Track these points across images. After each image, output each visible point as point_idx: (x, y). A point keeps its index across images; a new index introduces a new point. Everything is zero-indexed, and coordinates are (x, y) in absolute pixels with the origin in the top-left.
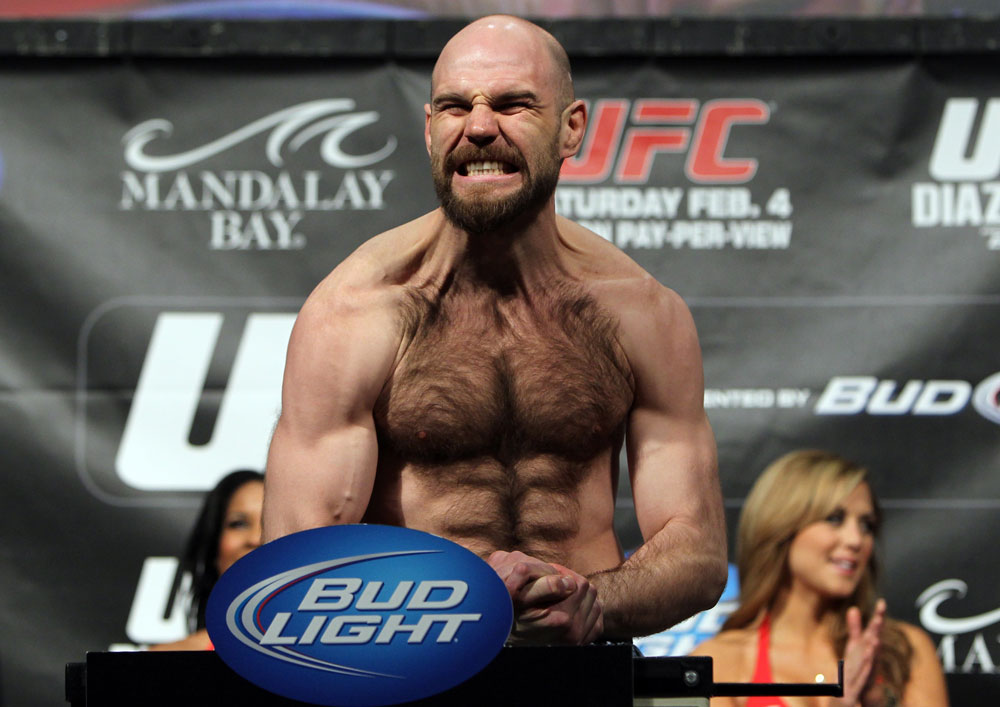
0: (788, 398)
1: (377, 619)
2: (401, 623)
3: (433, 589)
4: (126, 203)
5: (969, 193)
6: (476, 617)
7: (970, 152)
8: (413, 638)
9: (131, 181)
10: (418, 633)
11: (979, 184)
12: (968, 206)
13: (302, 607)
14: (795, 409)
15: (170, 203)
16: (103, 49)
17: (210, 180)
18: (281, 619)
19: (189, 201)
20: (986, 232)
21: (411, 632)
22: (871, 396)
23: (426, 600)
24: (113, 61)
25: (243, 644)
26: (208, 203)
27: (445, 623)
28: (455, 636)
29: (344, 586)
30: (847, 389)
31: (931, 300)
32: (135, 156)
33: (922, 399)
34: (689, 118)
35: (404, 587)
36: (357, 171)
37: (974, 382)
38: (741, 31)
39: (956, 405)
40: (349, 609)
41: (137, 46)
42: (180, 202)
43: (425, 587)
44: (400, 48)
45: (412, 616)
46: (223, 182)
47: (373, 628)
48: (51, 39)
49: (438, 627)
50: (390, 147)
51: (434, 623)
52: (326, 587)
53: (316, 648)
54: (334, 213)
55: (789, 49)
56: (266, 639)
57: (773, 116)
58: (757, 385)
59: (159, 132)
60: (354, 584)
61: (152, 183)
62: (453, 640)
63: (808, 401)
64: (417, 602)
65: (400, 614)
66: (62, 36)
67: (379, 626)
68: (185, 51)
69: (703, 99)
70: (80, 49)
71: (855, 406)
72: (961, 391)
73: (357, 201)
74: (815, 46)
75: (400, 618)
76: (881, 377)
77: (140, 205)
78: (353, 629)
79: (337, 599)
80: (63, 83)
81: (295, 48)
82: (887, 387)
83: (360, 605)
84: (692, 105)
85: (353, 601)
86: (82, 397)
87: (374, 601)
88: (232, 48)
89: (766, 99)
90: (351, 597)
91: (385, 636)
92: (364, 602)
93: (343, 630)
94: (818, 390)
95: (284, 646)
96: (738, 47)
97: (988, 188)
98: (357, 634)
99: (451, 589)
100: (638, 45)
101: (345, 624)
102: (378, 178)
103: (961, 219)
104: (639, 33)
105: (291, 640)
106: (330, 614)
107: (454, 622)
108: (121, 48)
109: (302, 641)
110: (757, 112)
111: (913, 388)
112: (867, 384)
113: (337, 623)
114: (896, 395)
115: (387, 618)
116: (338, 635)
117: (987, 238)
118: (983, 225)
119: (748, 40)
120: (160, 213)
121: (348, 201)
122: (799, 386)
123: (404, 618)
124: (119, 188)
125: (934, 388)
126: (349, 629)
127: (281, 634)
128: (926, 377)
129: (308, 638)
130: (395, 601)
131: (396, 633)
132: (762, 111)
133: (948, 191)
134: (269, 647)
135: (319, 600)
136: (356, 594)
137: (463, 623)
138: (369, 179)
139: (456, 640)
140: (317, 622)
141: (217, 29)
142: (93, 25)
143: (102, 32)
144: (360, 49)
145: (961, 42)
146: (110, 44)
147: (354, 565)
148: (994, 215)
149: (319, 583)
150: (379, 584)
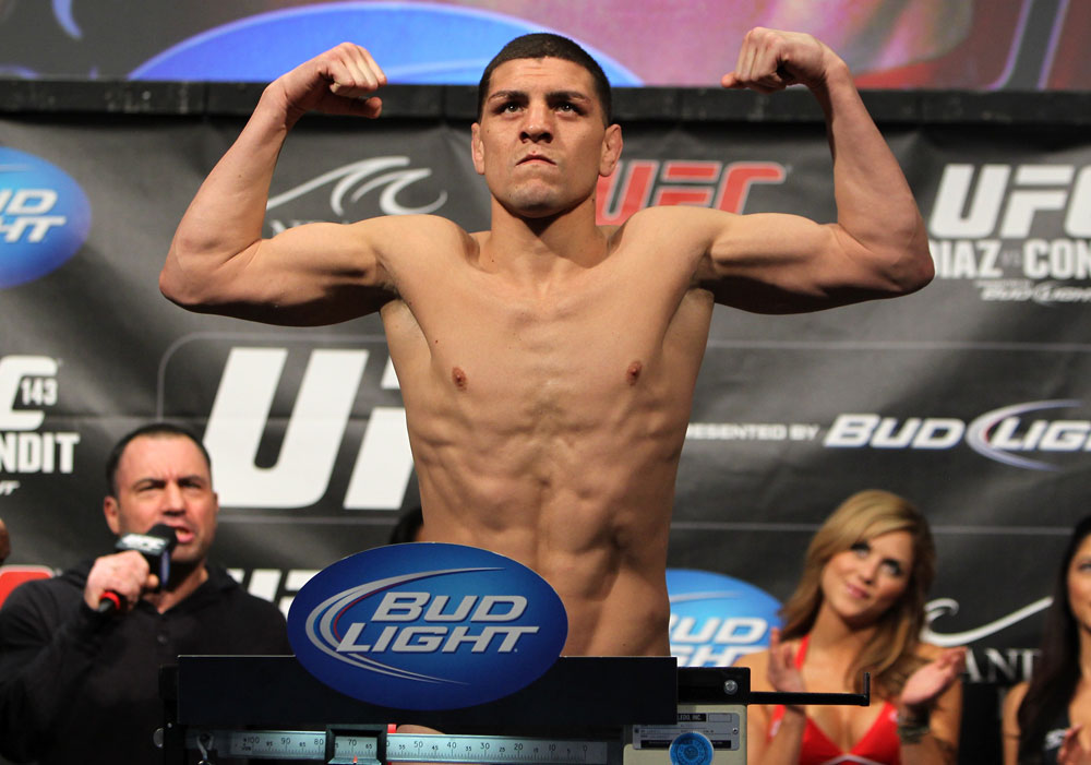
0: (799, 432)
1: (443, 630)
2: (466, 635)
3: (495, 603)
5: (964, 249)
6: (534, 629)
7: (966, 212)
8: (475, 649)
10: (481, 643)
11: (974, 241)
12: (964, 261)
13: (375, 618)
14: (806, 441)
16: (184, 109)
17: (279, 227)
18: (356, 629)
20: (980, 284)
21: (475, 642)
22: (874, 431)
23: (488, 613)
24: (192, 119)
25: (320, 650)
27: (506, 634)
28: (515, 646)
29: (414, 600)
30: (852, 425)
31: (930, 345)
33: (920, 435)
34: (713, 178)
37: (968, 420)
38: (761, 100)
39: (949, 441)
40: (418, 621)
41: (214, 106)
43: (488, 601)
44: (452, 111)
45: (476, 627)
47: (440, 638)
48: (137, 98)
49: (498, 638)
50: (442, 199)
51: (496, 634)
52: (397, 600)
53: (388, 655)
55: (806, 118)
56: (341, 647)
57: (789, 177)
58: (771, 421)
60: (422, 597)
62: (513, 649)
63: (817, 435)
64: (481, 614)
65: (464, 625)
66: (146, 95)
67: (446, 636)
69: (726, 160)
70: (162, 108)
71: (859, 441)
72: (955, 428)
75: (465, 629)
76: (883, 414)
78: (422, 639)
79: (407, 611)
80: (146, 138)
82: (889, 424)
83: (427, 617)
84: (717, 166)
85: (422, 614)
87: (441, 613)
89: (782, 162)
90: (420, 609)
91: (450, 646)
92: (433, 614)
93: (413, 640)
94: (827, 425)
95: (358, 653)
96: (758, 115)
97: (982, 245)
98: (425, 643)
99: (513, 603)
100: (667, 112)
101: (414, 634)
103: (957, 273)
104: (669, 100)
105: (365, 648)
106: (401, 625)
107: (514, 634)
108: (200, 107)
109: (374, 650)
110: (775, 174)
111: (912, 425)
112: (871, 420)
113: (407, 632)
114: (896, 431)
115: (454, 628)
116: (408, 644)
117: (981, 290)
118: (976, 279)
119: (767, 109)
122: (809, 422)
123: (469, 630)
125: (932, 425)
126: (418, 639)
127: (356, 643)
128: (923, 415)
129: (380, 646)
130: (460, 614)
131: (461, 643)
132: (780, 173)
133: (946, 247)
134: (344, 654)
135: (391, 611)
136: (425, 606)
137: (522, 634)
139: (516, 650)
140: (389, 631)
142: (176, 86)
143: (183, 92)
144: (415, 112)
145: (958, 114)
146: (190, 104)
147: (422, 581)
148: (987, 269)
149: (390, 597)
150: (445, 598)
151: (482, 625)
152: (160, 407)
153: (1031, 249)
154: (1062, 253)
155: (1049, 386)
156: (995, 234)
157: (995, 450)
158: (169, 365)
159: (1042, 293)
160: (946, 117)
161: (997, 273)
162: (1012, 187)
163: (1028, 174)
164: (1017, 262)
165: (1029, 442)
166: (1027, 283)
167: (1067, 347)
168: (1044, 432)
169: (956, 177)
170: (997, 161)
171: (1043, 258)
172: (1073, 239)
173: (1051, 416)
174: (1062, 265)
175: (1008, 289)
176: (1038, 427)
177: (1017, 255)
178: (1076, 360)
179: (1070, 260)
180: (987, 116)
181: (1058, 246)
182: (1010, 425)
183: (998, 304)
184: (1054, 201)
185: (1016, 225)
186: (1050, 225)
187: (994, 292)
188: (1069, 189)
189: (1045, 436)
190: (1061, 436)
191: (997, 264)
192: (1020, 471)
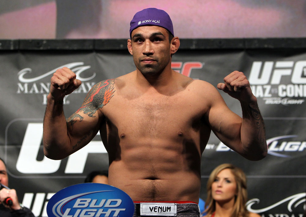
1: (96, 210)
2: (103, 211)
3: (112, 202)
4: (19, 92)
5: (260, 88)
6: (124, 209)
7: (260, 76)
8: (106, 216)
9: (20, 85)
10: (107, 214)
11: (262, 85)
12: (259, 92)
13: (74, 207)
15: (31, 92)
16: (12, 48)
17: (43, 85)
18: (68, 210)
19: (37, 91)
20: (264, 99)
21: (105, 214)
23: (110, 205)
24: (15, 51)
26: (42, 92)
27: (115, 211)
28: (118, 215)
29: (86, 201)
32: (21, 78)
34: (180, 67)
35: (103, 201)
36: (85, 82)
38: (194, 42)
40: (88, 207)
41: (22, 47)
42: (34, 91)
43: (109, 201)
44: (97, 48)
45: (106, 209)
46: (46, 86)
49: (113, 212)
50: (94, 75)
51: (112, 211)
52: (81, 201)
54: (78, 94)
55: (208, 47)
56: (64, 216)
57: (204, 66)
59: (28, 71)
60: (89, 200)
61: (26, 86)
63: (214, 147)
64: (107, 205)
65: (102, 209)
66: (0, 44)
67: (96, 212)
68: (36, 49)
69: (184, 62)
70: (5, 48)
71: (227, 149)
73: (85, 91)
74: (215, 47)
75: (102, 210)
77: (23, 92)
79: (84, 204)
81: (67, 47)
83: (91, 206)
84: (181, 63)
85: (89, 205)
86: (6, 147)
87: (95, 205)
88: (49, 48)
89: (202, 62)
90: (88, 204)
91: (98, 215)
92: (92, 205)
94: (217, 144)
96: (193, 47)
97: (265, 87)
98: (90, 214)
99: (117, 201)
102: (91, 85)
105: (71, 216)
106: (82, 209)
107: (118, 211)
108: (17, 48)
109: (74, 216)
110: (199, 65)
113: (84, 211)
115: (98, 210)
116: (84, 215)
117: (265, 101)
118: (264, 97)
119: (196, 45)
120: (28, 94)
121: (82, 91)
122: (212, 143)
123: (103, 210)
124: (17, 87)
126: (87, 213)
127: (68, 215)
129: (76, 216)
130: (101, 205)
131: (101, 214)
132: (201, 65)
133: (254, 87)
135: (79, 205)
136: (90, 203)
137: (120, 211)
138: (88, 84)
139: (118, 216)
140: (79, 211)
141: (45, 42)
142: (9, 41)
143: (12, 43)
144: (85, 48)
145: (257, 46)
146: (14, 46)
147: (88, 195)
148: (267, 94)
149: (79, 200)
150: (96, 200)
151: (108, 208)
152: (6, 142)
153: (281, 88)
154: (290, 89)
155: (287, 131)
156: (269, 83)
157: (270, 151)
158: (9, 129)
159: (284, 101)
160: (253, 47)
161: (270, 95)
162: (274, 68)
163: (279, 64)
164: (276, 92)
165: (281, 148)
166: (279, 99)
167: (293, 118)
168: (286, 145)
169: (256, 66)
170: (269, 60)
171: (284, 90)
172: (294, 84)
173: (288, 140)
174: (291, 93)
175: (274, 100)
176: (284, 144)
177: (276, 89)
178: (296, 122)
179: (293, 91)
180: (266, 46)
181: (289, 86)
182: (275, 143)
183: (270, 105)
184: (288, 72)
185: (276, 80)
186: (286, 80)
187: (269, 101)
188: (292, 69)
189: (286, 147)
190: (291, 146)
191: (270, 92)
192: (279, 158)
